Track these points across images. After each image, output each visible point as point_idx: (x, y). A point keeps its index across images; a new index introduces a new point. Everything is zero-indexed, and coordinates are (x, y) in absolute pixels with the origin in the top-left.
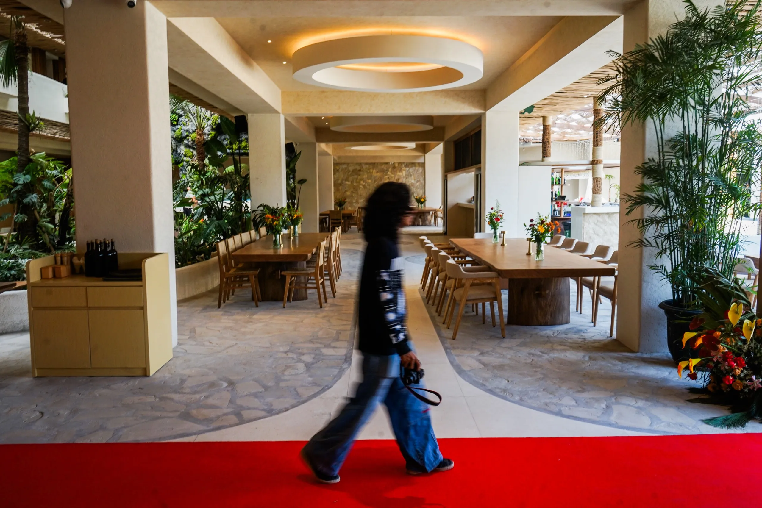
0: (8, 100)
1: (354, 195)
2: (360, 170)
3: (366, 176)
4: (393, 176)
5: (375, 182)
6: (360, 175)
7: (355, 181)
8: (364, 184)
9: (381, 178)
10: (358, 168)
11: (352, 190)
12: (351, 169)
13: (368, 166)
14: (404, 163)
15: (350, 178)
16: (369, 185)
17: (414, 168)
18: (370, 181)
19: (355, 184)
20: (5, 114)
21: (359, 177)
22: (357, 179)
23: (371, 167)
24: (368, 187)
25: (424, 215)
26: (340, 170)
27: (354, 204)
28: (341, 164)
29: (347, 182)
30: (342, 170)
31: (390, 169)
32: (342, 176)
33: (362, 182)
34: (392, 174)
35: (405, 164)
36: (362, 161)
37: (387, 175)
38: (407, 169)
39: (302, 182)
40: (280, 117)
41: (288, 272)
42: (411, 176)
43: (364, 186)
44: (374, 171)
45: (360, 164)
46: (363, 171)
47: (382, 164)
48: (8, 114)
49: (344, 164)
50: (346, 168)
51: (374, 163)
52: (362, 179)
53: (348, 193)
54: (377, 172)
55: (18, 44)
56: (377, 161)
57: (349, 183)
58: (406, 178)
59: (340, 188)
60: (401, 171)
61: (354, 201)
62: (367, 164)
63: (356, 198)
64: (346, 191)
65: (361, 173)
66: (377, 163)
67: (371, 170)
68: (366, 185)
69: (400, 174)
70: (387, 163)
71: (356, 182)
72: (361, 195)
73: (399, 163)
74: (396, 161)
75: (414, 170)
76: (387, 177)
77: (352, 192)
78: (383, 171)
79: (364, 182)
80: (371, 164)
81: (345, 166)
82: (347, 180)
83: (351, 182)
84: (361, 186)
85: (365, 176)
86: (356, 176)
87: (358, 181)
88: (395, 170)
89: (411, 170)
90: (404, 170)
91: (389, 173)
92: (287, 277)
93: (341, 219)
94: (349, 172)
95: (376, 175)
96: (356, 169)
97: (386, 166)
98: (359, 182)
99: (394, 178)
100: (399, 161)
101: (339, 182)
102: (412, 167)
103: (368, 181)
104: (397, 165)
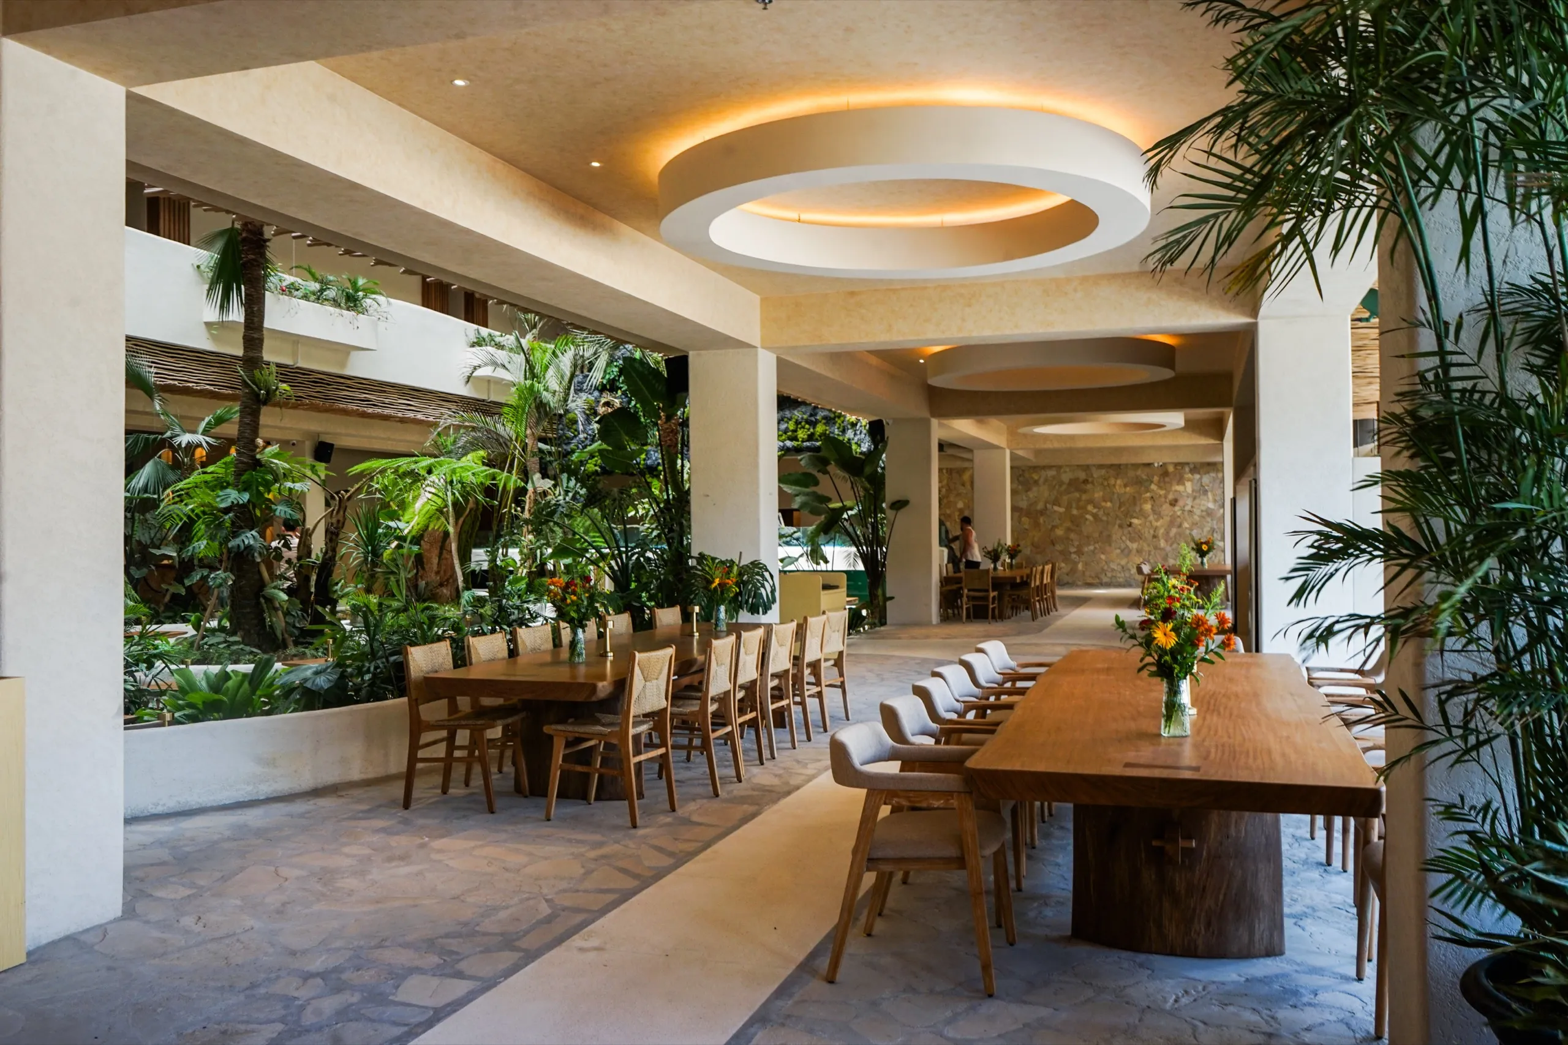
0: (348, 354)
1: (1072, 536)
2: (1086, 482)
3: (1101, 493)
4: (1162, 492)
5: (1120, 507)
6: (1085, 491)
7: (1074, 505)
8: (1095, 511)
9: (1134, 497)
10: (1082, 475)
11: (1068, 524)
12: (1066, 477)
13: (1103, 472)
14: (1188, 464)
15: (1065, 499)
16: (1108, 514)
17: (1213, 475)
18: (1109, 504)
19: (1075, 512)
20: (342, 381)
21: (1084, 497)
22: (1079, 500)
23: (1112, 472)
24: (1105, 518)
25: (1208, 584)
26: (1042, 481)
27: (1074, 556)
28: (1044, 468)
29: (1056, 508)
30: (1046, 480)
31: (1156, 479)
32: (1046, 494)
33: (1090, 508)
34: (1160, 488)
35: (1192, 466)
36: (1090, 462)
37: (1148, 490)
38: (1197, 476)
39: (899, 505)
40: (756, 355)
41: (560, 727)
42: (1205, 492)
43: (1095, 516)
44: (1119, 482)
45: (1086, 468)
46: (1092, 483)
47: (1136, 466)
48: (348, 382)
49: (1050, 467)
50: (1054, 477)
51: (1119, 466)
52: (1091, 501)
53: (1060, 532)
54: (1125, 486)
55: (244, 235)
56: (1124, 460)
57: (1062, 510)
58: (1195, 498)
59: (1041, 520)
60: (1181, 481)
61: (1073, 550)
62: (1100, 467)
63: (1076, 543)
64: (1054, 527)
65: (1089, 486)
66: (1127, 465)
67: (1112, 481)
68: (1101, 513)
69: (1180, 488)
70: (1149, 465)
71: (1078, 508)
72: (1088, 537)
73: (1176, 465)
74: (1167, 460)
75: (1214, 479)
76: (1148, 495)
77: (1069, 530)
78: (1138, 482)
79: (1095, 507)
80: (1112, 466)
81: (1051, 473)
82: (1057, 502)
83: (1067, 508)
84: (1088, 517)
85: (1098, 495)
86: (1077, 495)
87: (1082, 503)
88: (1167, 479)
89: (1206, 479)
90: (1189, 480)
91: (1153, 487)
92: (555, 739)
93: (987, 591)
94: (1060, 486)
95: (1122, 490)
96: (1077, 479)
97: (1147, 470)
98: (1084, 508)
99: (1166, 497)
100: (1176, 461)
101: (1040, 506)
102: (1208, 473)
103: (1103, 504)
104: (1171, 469)
